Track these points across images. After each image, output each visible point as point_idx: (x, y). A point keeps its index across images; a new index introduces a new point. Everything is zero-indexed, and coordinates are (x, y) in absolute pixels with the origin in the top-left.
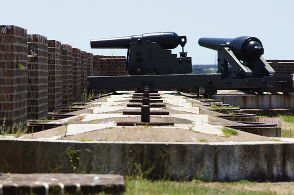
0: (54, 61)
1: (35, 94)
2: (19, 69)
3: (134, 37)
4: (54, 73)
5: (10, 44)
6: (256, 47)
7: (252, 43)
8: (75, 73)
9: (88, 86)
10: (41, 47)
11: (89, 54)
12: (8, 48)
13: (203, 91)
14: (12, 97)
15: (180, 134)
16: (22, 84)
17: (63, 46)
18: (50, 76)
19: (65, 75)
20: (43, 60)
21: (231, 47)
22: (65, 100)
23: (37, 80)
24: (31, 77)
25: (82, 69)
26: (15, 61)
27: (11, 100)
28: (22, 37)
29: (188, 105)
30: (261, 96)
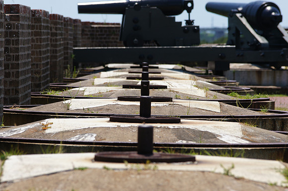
0: (18, 33)
4: (17, 50)
6: (273, 14)
7: (269, 8)
9: (73, 60)
11: (76, 21)
17: (34, 12)
29: (201, 93)
30: (278, 71)
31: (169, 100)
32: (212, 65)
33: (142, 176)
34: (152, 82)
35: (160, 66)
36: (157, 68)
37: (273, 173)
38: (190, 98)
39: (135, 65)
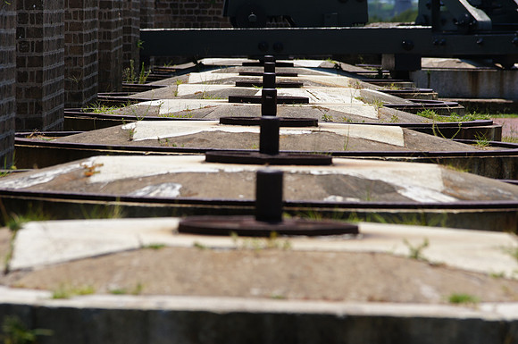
4: (39, 32)
9: (140, 50)
13: (392, 63)
15: (383, 272)
29: (370, 111)
30: (508, 72)
31: (311, 123)
32: (389, 61)
33: (263, 261)
34: (281, 92)
35: (296, 62)
36: (291, 65)
37: (497, 255)
38: (349, 120)
39: (251, 61)
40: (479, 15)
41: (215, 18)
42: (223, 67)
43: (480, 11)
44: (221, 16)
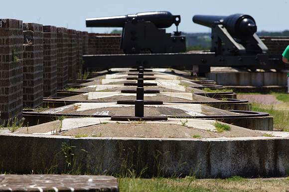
0: (50, 46)
1: (30, 83)
2: (15, 61)
3: (129, 16)
4: (49, 58)
5: (6, 38)
6: (249, 25)
7: (245, 20)
8: (71, 54)
9: (83, 65)
10: (37, 35)
11: (84, 33)
12: (4, 41)
13: (197, 69)
14: (8, 90)
15: (173, 129)
16: (18, 76)
17: (58, 29)
18: (45, 61)
19: (60, 58)
20: (39, 48)
21: (225, 25)
22: (60, 82)
23: (32, 68)
24: (27, 66)
25: (77, 48)
26: (11, 54)
27: (7, 93)
28: (17, 29)
29: (182, 88)
30: (254, 73)
31: (157, 92)
33: (138, 127)
36: (151, 71)
37: (209, 125)
39: (133, 69)
40: (240, 47)
41: (116, 50)
42: (121, 72)
43: (240, 45)
44: (119, 49)
